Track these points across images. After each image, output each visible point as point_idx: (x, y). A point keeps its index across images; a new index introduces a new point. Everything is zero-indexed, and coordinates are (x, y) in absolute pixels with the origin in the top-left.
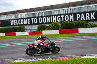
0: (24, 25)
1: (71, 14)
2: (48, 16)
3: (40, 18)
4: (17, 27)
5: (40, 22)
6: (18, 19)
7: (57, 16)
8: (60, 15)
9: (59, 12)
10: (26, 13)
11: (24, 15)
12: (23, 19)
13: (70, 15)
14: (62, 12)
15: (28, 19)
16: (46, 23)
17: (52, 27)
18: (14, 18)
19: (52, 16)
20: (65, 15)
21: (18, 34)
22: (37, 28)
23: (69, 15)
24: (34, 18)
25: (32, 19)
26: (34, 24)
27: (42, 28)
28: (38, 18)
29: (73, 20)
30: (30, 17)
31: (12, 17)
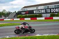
0: (42, 13)
2: (57, 8)
3: (52, 9)
4: (38, 14)
5: (52, 12)
11: (42, 7)
15: (45, 10)
16: (56, 12)
22: (50, 15)
24: (48, 9)
26: (48, 13)
27: (53, 15)
30: (46, 8)
31: (35, 8)
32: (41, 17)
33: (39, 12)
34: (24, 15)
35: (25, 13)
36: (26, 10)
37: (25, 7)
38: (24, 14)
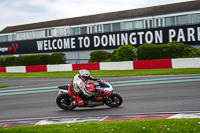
0: (63, 50)
1: (158, 29)
2: (112, 34)
3: (95, 37)
4: (50, 54)
5: (96, 46)
6: (52, 39)
7: (129, 32)
8: (136, 31)
9: (134, 25)
10: (68, 27)
11: (64, 30)
12: (62, 38)
13: (156, 32)
14: (139, 25)
15: (73, 39)
16: (108, 47)
17: (120, 54)
18: (44, 37)
19: (120, 33)
20: (145, 31)
21: (51, 68)
22: (89, 57)
23: (153, 30)
24: (84, 36)
25: (80, 39)
26: (84, 49)
27: (99, 56)
28: (91, 36)
29: (161, 41)
30: (76, 34)
31: (41, 34)
32: (62, 61)
33: (56, 45)
34: (4, 57)
35: (6, 49)
36: (10, 39)
37: (8, 30)
38: (5, 53)
